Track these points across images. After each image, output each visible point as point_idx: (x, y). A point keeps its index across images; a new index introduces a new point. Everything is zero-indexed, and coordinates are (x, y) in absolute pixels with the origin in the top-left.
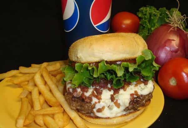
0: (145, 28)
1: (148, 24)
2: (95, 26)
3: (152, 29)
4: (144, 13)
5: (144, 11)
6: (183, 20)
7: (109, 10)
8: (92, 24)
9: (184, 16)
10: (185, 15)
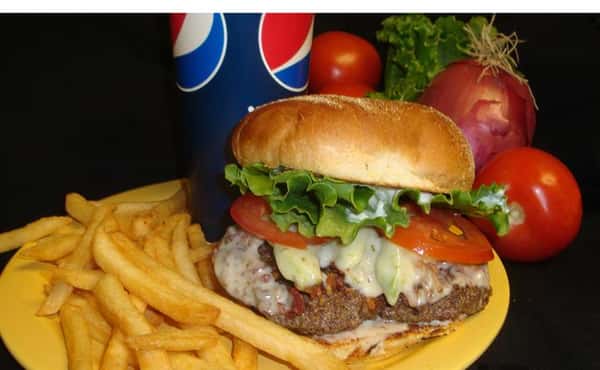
0: (409, 74)
1: (417, 63)
2: (272, 73)
3: (430, 75)
4: (402, 33)
5: (399, 29)
6: (511, 46)
7: (307, 31)
8: (265, 67)
9: (514, 37)
10: (515, 34)
